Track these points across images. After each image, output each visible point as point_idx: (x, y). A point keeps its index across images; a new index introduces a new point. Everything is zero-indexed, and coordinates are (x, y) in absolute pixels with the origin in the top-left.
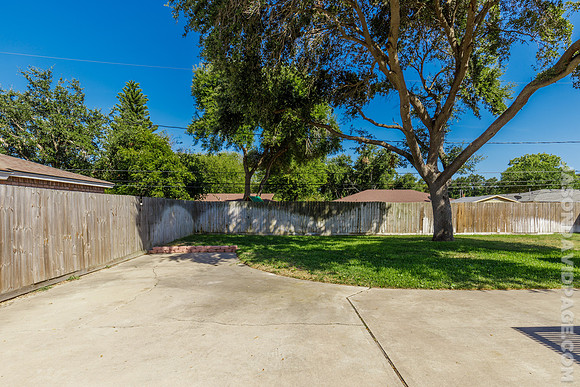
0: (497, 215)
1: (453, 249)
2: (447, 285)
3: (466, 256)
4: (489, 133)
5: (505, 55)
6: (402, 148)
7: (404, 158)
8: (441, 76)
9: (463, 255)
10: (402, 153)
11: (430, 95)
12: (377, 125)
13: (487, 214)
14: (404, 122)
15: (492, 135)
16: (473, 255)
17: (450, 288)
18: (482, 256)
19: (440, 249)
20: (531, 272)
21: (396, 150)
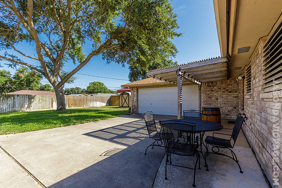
0: (84, 101)
1: (65, 113)
2: (59, 126)
3: (71, 115)
4: (78, 69)
5: (83, 42)
6: (39, 68)
7: (41, 74)
8: (59, 42)
9: (69, 115)
10: (40, 71)
11: (54, 49)
12: (24, 55)
13: (80, 100)
14: (39, 56)
15: (79, 69)
16: (73, 114)
17: (60, 127)
18: (77, 114)
19: (59, 113)
20: (92, 117)
21: (35, 69)
